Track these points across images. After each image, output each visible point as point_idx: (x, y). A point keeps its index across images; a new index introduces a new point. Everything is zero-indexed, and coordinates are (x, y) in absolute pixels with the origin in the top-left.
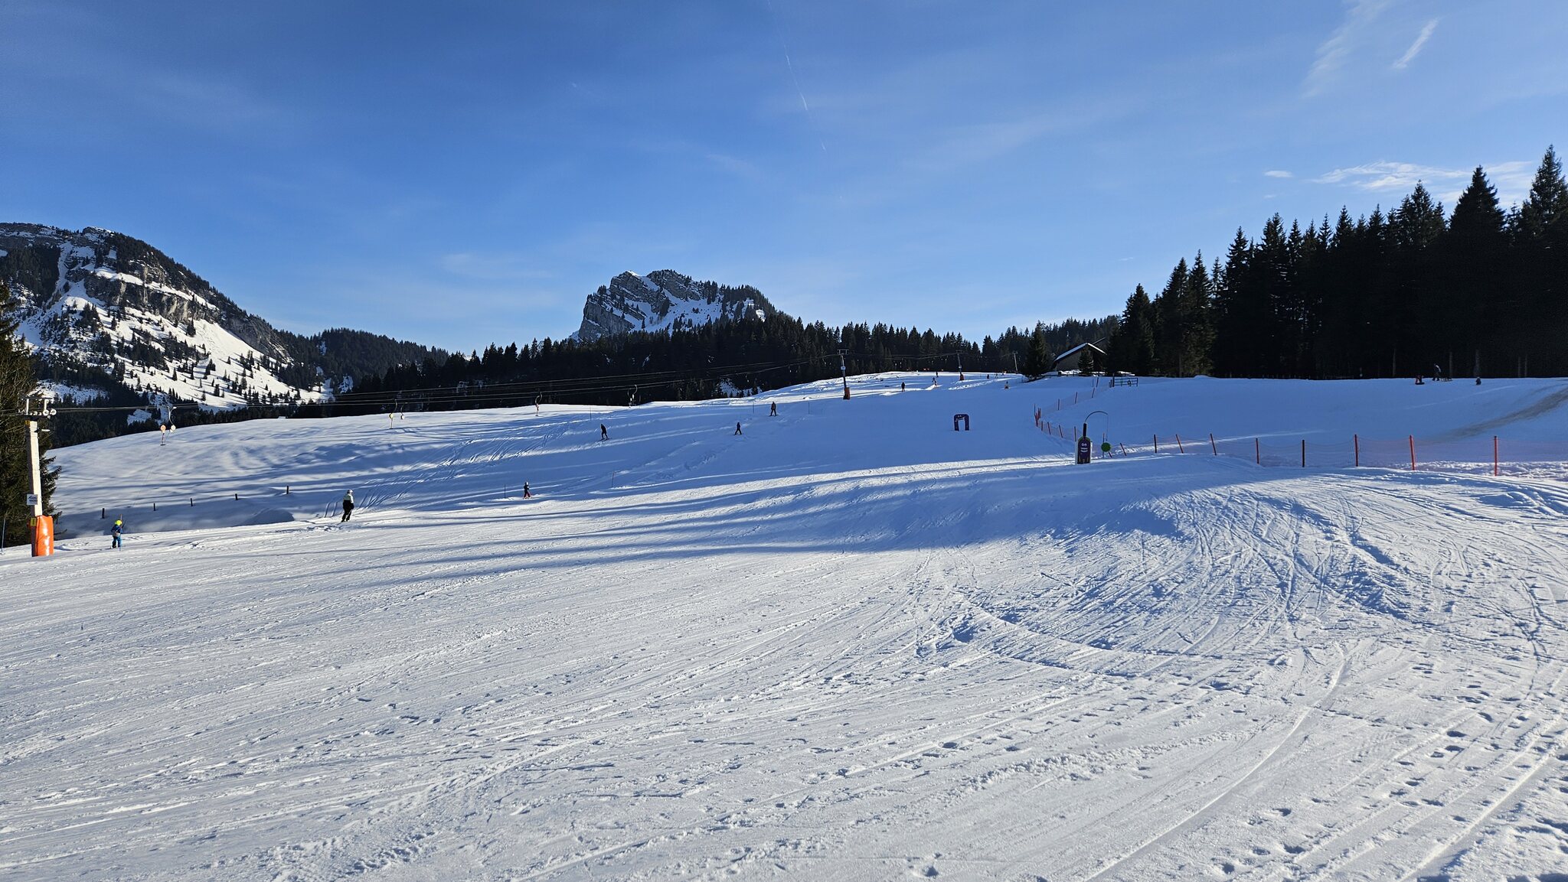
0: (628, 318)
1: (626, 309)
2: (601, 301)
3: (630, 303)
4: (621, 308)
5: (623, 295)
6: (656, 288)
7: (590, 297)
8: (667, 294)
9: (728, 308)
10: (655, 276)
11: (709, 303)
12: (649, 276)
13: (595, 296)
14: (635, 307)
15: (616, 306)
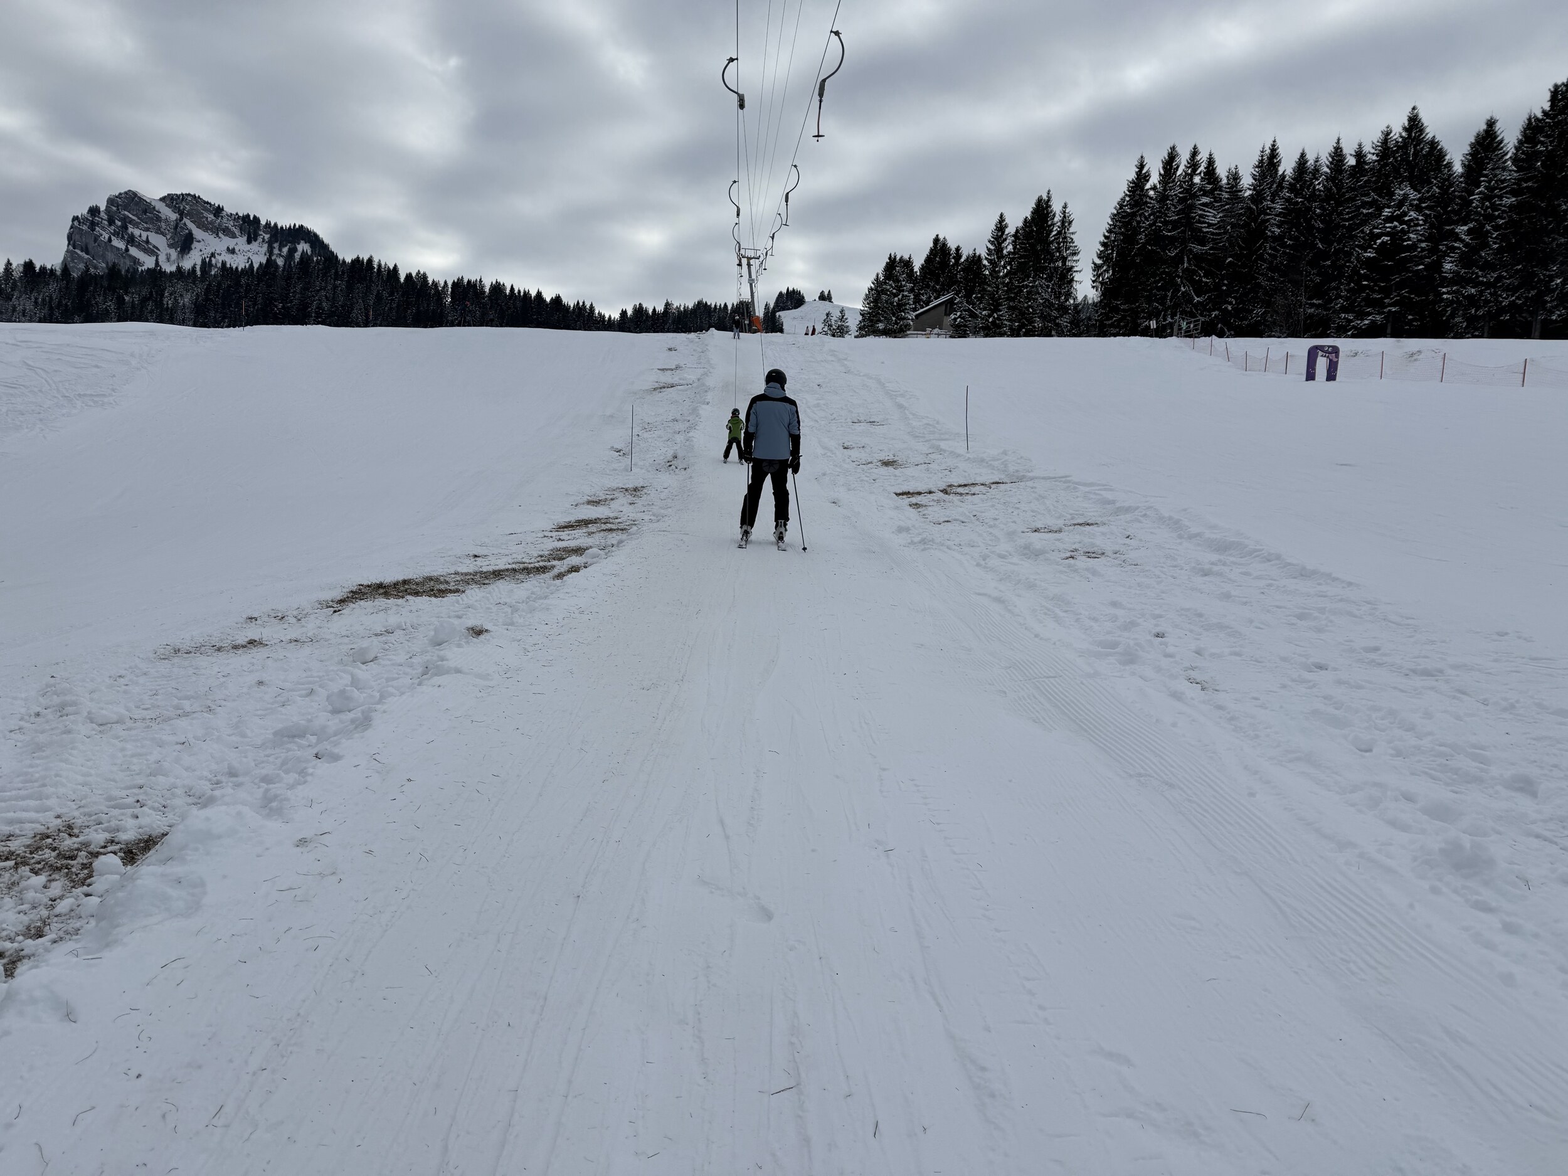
0: (134, 251)
1: (131, 240)
2: (93, 225)
3: (137, 232)
4: (123, 238)
5: (126, 221)
6: (174, 216)
7: (75, 218)
8: (191, 226)
9: (276, 251)
10: (171, 200)
11: (249, 242)
12: (163, 199)
13: (85, 219)
14: (144, 238)
15: (116, 234)
